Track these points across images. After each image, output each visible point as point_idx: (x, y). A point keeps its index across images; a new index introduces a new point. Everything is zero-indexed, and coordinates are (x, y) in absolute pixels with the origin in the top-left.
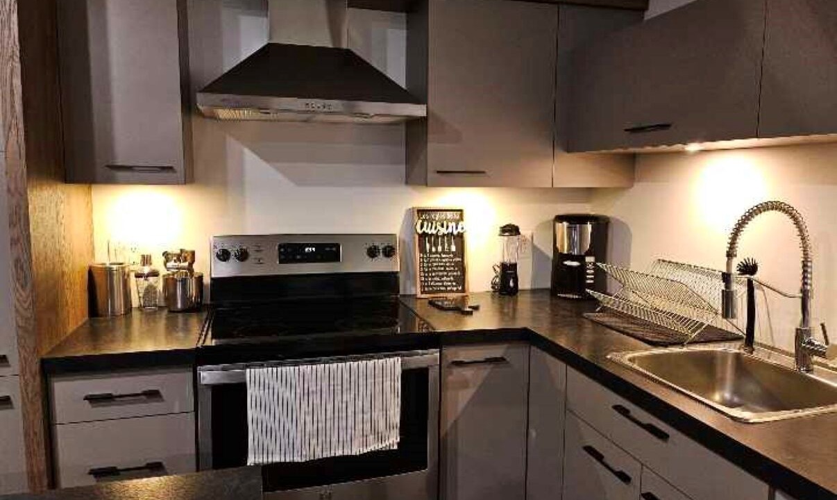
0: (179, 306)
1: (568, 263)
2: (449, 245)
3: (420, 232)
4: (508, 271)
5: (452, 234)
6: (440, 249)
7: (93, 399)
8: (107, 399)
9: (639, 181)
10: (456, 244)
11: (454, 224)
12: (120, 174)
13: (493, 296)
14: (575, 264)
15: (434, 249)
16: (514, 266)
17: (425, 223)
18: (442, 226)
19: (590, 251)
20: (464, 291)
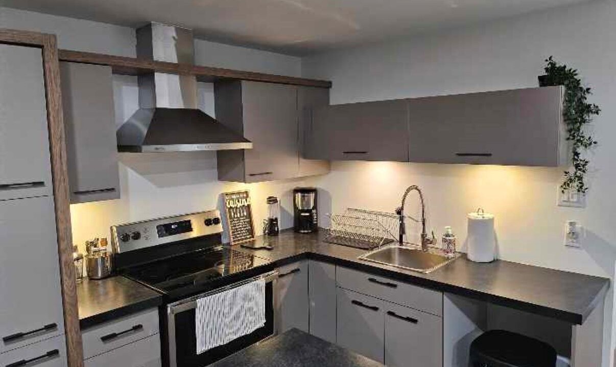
0: (100, 275)
1: (303, 214)
2: (243, 212)
3: (229, 207)
4: (272, 223)
5: (244, 206)
6: (239, 216)
7: (105, 339)
8: (113, 336)
9: (334, 170)
10: (246, 211)
11: (245, 200)
12: (82, 197)
13: (264, 238)
14: (308, 214)
15: (236, 216)
16: (276, 219)
17: (231, 202)
18: (238, 201)
19: (315, 207)
20: (253, 237)
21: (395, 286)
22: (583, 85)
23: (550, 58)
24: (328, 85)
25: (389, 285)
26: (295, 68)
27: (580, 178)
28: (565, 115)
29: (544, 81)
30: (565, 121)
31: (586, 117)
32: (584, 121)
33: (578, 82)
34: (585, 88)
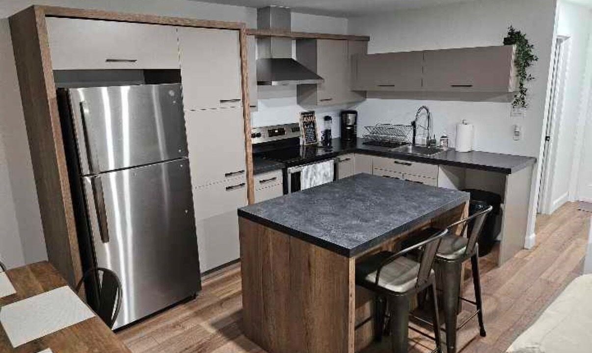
1: (347, 128)
2: (311, 125)
4: (328, 132)
5: (311, 121)
6: (309, 127)
7: (261, 182)
10: (313, 125)
11: (312, 117)
14: (350, 128)
15: (307, 128)
16: (330, 130)
18: (309, 118)
19: (355, 123)
20: (316, 141)
21: (410, 165)
22: (530, 43)
23: (511, 27)
24: (367, 39)
25: (406, 164)
26: (342, 27)
27: (523, 99)
28: (515, 62)
29: (507, 41)
30: (516, 65)
31: (529, 62)
32: (529, 65)
33: (527, 41)
34: (530, 45)
